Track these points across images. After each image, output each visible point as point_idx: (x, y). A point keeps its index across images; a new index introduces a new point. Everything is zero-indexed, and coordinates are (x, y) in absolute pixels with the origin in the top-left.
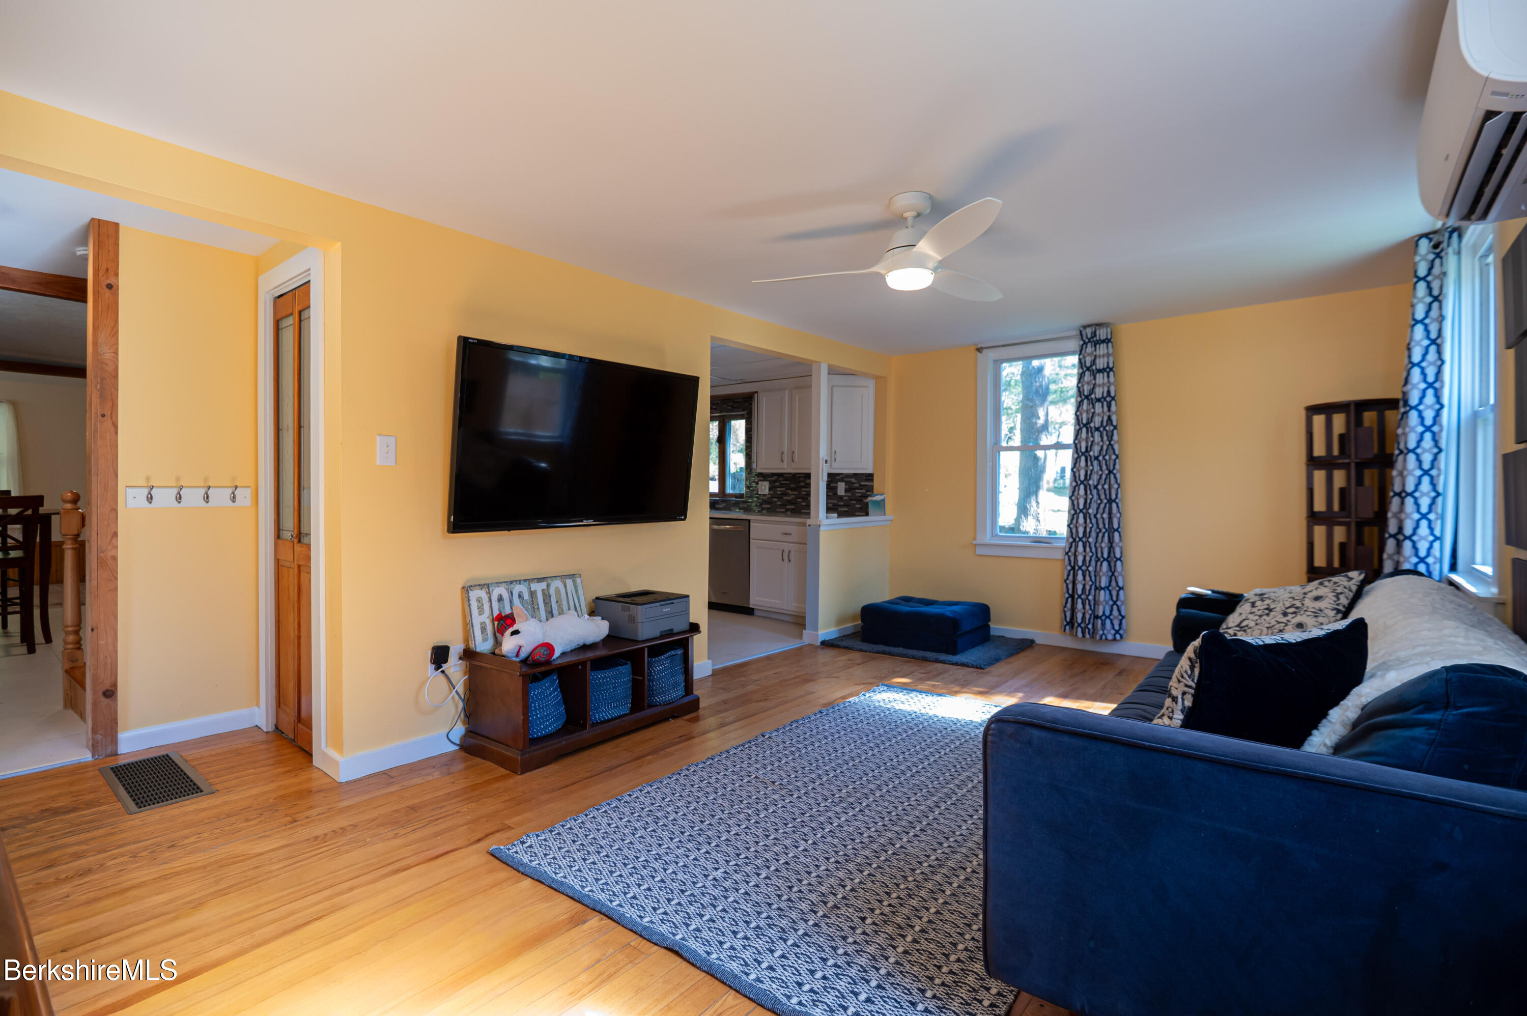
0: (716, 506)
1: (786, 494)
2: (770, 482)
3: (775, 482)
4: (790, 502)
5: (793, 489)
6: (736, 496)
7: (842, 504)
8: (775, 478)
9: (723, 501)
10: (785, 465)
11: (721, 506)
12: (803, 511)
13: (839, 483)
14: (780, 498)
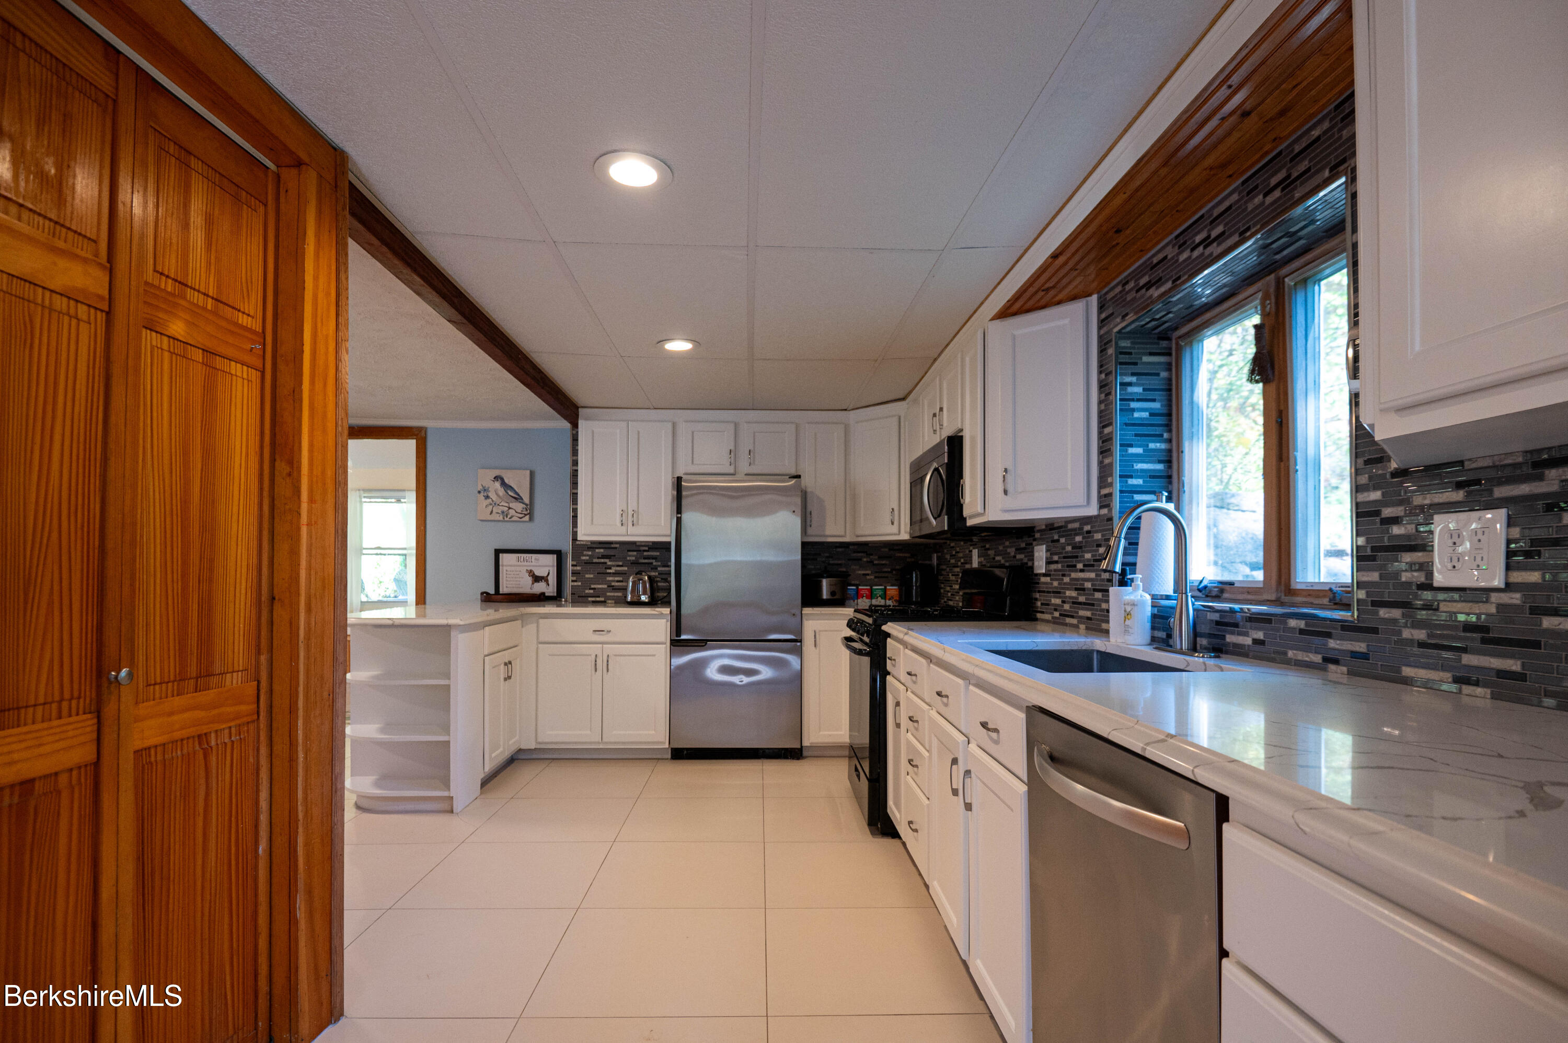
3: (1556, 506)
8: (1552, 481)
9: (1261, 620)
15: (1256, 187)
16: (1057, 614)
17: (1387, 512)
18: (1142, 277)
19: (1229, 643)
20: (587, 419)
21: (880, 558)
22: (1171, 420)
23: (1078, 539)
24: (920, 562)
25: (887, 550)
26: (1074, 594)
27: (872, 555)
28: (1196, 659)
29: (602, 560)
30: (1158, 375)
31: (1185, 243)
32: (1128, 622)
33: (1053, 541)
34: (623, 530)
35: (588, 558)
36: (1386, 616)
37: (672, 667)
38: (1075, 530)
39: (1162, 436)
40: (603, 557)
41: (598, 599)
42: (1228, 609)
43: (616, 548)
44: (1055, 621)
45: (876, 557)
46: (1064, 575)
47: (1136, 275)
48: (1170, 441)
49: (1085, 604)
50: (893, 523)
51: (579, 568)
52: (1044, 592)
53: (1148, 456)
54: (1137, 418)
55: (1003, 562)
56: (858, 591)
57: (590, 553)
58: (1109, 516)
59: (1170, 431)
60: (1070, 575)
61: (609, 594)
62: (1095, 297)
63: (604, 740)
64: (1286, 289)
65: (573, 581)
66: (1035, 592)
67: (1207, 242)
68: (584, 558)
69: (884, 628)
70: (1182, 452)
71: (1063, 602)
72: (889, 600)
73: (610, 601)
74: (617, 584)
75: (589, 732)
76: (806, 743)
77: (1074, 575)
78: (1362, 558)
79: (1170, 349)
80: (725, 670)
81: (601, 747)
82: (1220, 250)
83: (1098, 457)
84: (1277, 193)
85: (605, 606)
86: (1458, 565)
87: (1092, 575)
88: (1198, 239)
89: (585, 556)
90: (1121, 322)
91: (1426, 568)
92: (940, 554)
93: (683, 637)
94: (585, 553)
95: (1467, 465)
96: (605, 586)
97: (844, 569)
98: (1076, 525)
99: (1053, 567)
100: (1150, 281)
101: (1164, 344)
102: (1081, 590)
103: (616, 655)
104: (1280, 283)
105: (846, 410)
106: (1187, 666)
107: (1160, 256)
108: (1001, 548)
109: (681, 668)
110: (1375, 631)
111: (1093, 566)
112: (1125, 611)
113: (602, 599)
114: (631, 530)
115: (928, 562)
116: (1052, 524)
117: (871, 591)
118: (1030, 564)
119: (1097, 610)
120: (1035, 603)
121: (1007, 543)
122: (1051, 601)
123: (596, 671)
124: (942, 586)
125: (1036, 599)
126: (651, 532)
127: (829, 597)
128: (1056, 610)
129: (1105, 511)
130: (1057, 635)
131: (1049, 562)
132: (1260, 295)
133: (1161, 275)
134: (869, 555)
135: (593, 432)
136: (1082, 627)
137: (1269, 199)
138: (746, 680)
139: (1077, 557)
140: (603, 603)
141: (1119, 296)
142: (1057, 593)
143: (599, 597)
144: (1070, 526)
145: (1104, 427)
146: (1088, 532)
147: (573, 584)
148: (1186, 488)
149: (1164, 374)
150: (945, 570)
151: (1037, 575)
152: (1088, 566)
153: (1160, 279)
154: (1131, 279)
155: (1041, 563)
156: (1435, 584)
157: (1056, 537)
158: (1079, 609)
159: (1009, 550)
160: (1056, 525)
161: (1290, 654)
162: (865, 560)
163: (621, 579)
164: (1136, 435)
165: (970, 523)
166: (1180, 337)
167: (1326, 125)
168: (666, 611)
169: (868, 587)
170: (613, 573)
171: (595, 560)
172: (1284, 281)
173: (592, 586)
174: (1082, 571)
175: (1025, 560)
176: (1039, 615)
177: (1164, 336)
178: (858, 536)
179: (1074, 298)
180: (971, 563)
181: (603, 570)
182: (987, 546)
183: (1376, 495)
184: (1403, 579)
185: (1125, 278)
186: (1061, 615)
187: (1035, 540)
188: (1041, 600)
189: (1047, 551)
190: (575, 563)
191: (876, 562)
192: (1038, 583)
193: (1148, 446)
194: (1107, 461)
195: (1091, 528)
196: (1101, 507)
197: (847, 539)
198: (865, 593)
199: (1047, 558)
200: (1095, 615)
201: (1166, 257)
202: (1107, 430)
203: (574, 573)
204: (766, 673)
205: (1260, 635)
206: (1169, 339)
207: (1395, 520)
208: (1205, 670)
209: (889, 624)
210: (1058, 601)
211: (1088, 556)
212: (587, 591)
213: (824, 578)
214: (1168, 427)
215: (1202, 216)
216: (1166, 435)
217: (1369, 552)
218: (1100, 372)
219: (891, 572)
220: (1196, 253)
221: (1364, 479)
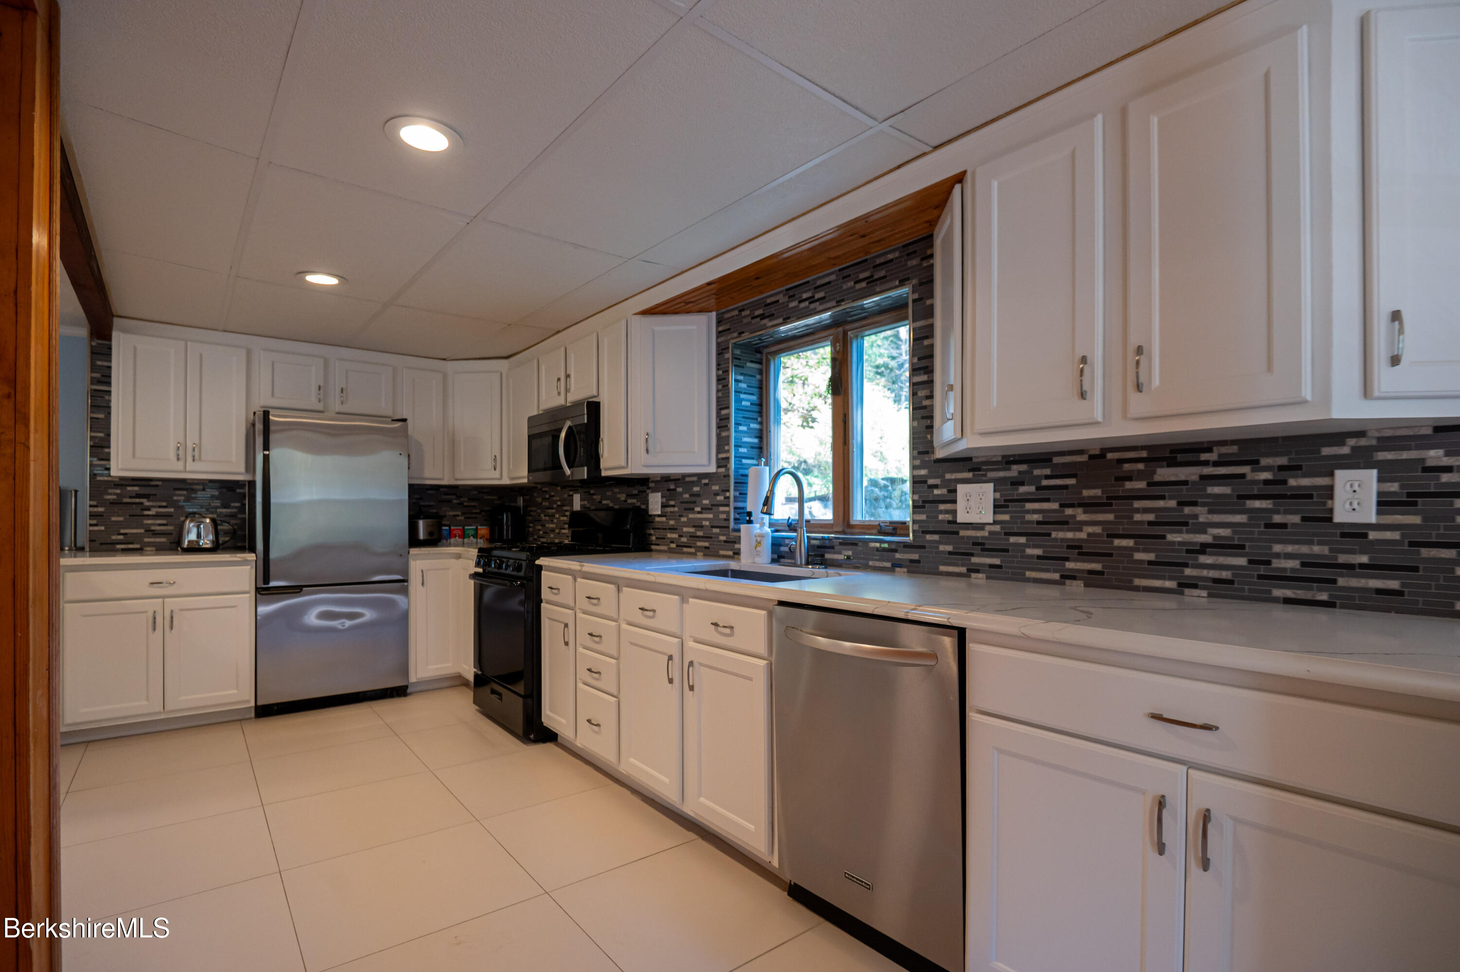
0: (828, 556)
1: (1064, 523)
2: (998, 484)
3: (1017, 483)
4: (1078, 550)
5: (1089, 505)
6: (880, 529)
7: (1364, 559)
8: (1015, 471)
9: (845, 543)
10: (1096, 408)
11: (841, 557)
12: (1137, 582)
13: (1342, 476)
14: (1034, 535)
15: (849, 276)
16: (673, 546)
17: (931, 482)
18: (757, 309)
19: (827, 559)
20: (125, 331)
21: (470, 500)
22: (762, 409)
23: (696, 489)
24: (506, 504)
25: (476, 492)
26: (692, 530)
27: (462, 497)
28: (817, 570)
29: (137, 500)
30: (755, 377)
31: (794, 295)
32: (758, 549)
33: (669, 490)
34: (180, 466)
35: (115, 497)
36: (931, 539)
37: (258, 618)
38: (693, 482)
39: (757, 419)
40: (138, 496)
41: (131, 546)
42: (820, 538)
43: (157, 486)
44: (671, 551)
45: (466, 499)
46: (681, 516)
47: (754, 306)
48: (761, 423)
49: (702, 537)
50: (495, 469)
51: (101, 509)
52: (659, 529)
53: (748, 433)
54: (743, 406)
55: (611, 505)
56: (450, 531)
57: (118, 491)
58: (726, 474)
59: (761, 416)
60: (687, 516)
61: (146, 540)
62: (714, 314)
63: (167, 708)
64: (849, 339)
65: (91, 525)
66: (650, 529)
67: (811, 299)
68: (109, 497)
69: (537, 562)
70: (770, 432)
71: (680, 536)
72: (480, 538)
73: (148, 549)
74: (158, 528)
75: (145, 703)
76: (413, 679)
77: (691, 516)
78: (917, 507)
79: (761, 359)
80: (324, 616)
81: (163, 717)
82: (821, 308)
83: (717, 431)
84: (864, 284)
85: (142, 555)
86: (970, 511)
87: (711, 516)
88: (805, 296)
89: (110, 494)
90: (737, 338)
91: (954, 512)
92: (527, 497)
93: (273, 584)
94: (110, 491)
95: (974, 460)
96: (142, 531)
97: (435, 511)
98: (695, 479)
99: (669, 509)
100: (763, 314)
101: (758, 355)
102: (701, 527)
103: (181, 610)
104: (845, 334)
105: (444, 359)
106: (813, 575)
107: (773, 299)
108: (609, 493)
109: (269, 617)
110: (923, 547)
111: (711, 509)
112: (757, 541)
113: (138, 546)
114: (190, 466)
115: (513, 504)
116: (669, 477)
117: (463, 531)
118: (643, 507)
119: (715, 541)
120: (649, 538)
121: (617, 490)
122: (667, 535)
123: (154, 629)
124: (531, 525)
125: (651, 535)
126: (216, 469)
127: (425, 538)
128: (672, 542)
129: (723, 470)
130: (674, 561)
131: (663, 506)
132: (831, 337)
133: (773, 312)
134: (459, 497)
135: (135, 348)
136: (700, 554)
137: (858, 286)
138: (348, 623)
139: (695, 502)
140: (140, 551)
141: (735, 318)
142: (673, 529)
143: (132, 543)
144: (687, 479)
145: (722, 409)
146: (706, 484)
147: (92, 528)
148: (772, 457)
149: (758, 377)
150: (534, 511)
151: (651, 516)
152: (705, 509)
153: (773, 315)
154: (748, 309)
155: (656, 506)
156: (959, 521)
157: (672, 487)
158: (697, 541)
159: (618, 496)
160: (672, 478)
161: (871, 563)
162: (455, 501)
163: (164, 522)
164: (744, 417)
165: (604, 474)
166: (768, 353)
167: (897, 254)
168: (251, 557)
169: (461, 528)
170: (153, 516)
171: (125, 500)
172: (847, 334)
173: (122, 531)
174: (699, 513)
175: (638, 504)
176: (653, 547)
177: (758, 351)
178: (456, 480)
179: (700, 311)
180: (572, 506)
181: (138, 512)
182: (592, 492)
183: (923, 472)
184: (940, 518)
185: (741, 306)
186: (677, 546)
187: (649, 488)
188: (655, 535)
189: (662, 497)
190: (94, 503)
191: (465, 504)
192: (653, 522)
193: (749, 426)
194: (724, 434)
195: (709, 481)
196: (719, 467)
197: (445, 482)
198: (458, 532)
199: (662, 503)
200: (714, 544)
201: (778, 301)
202: (724, 412)
203: (92, 516)
204: (369, 615)
205: (850, 553)
206: (761, 353)
207: (936, 486)
208: (827, 577)
209: (541, 558)
210: (675, 536)
211: (706, 502)
212: (114, 537)
213: (420, 518)
214: (760, 413)
215: (808, 282)
216: (759, 419)
217: (921, 504)
218: (718, 369)
219: (480, 513)
220: (803, 305)
221: (917, 462)
